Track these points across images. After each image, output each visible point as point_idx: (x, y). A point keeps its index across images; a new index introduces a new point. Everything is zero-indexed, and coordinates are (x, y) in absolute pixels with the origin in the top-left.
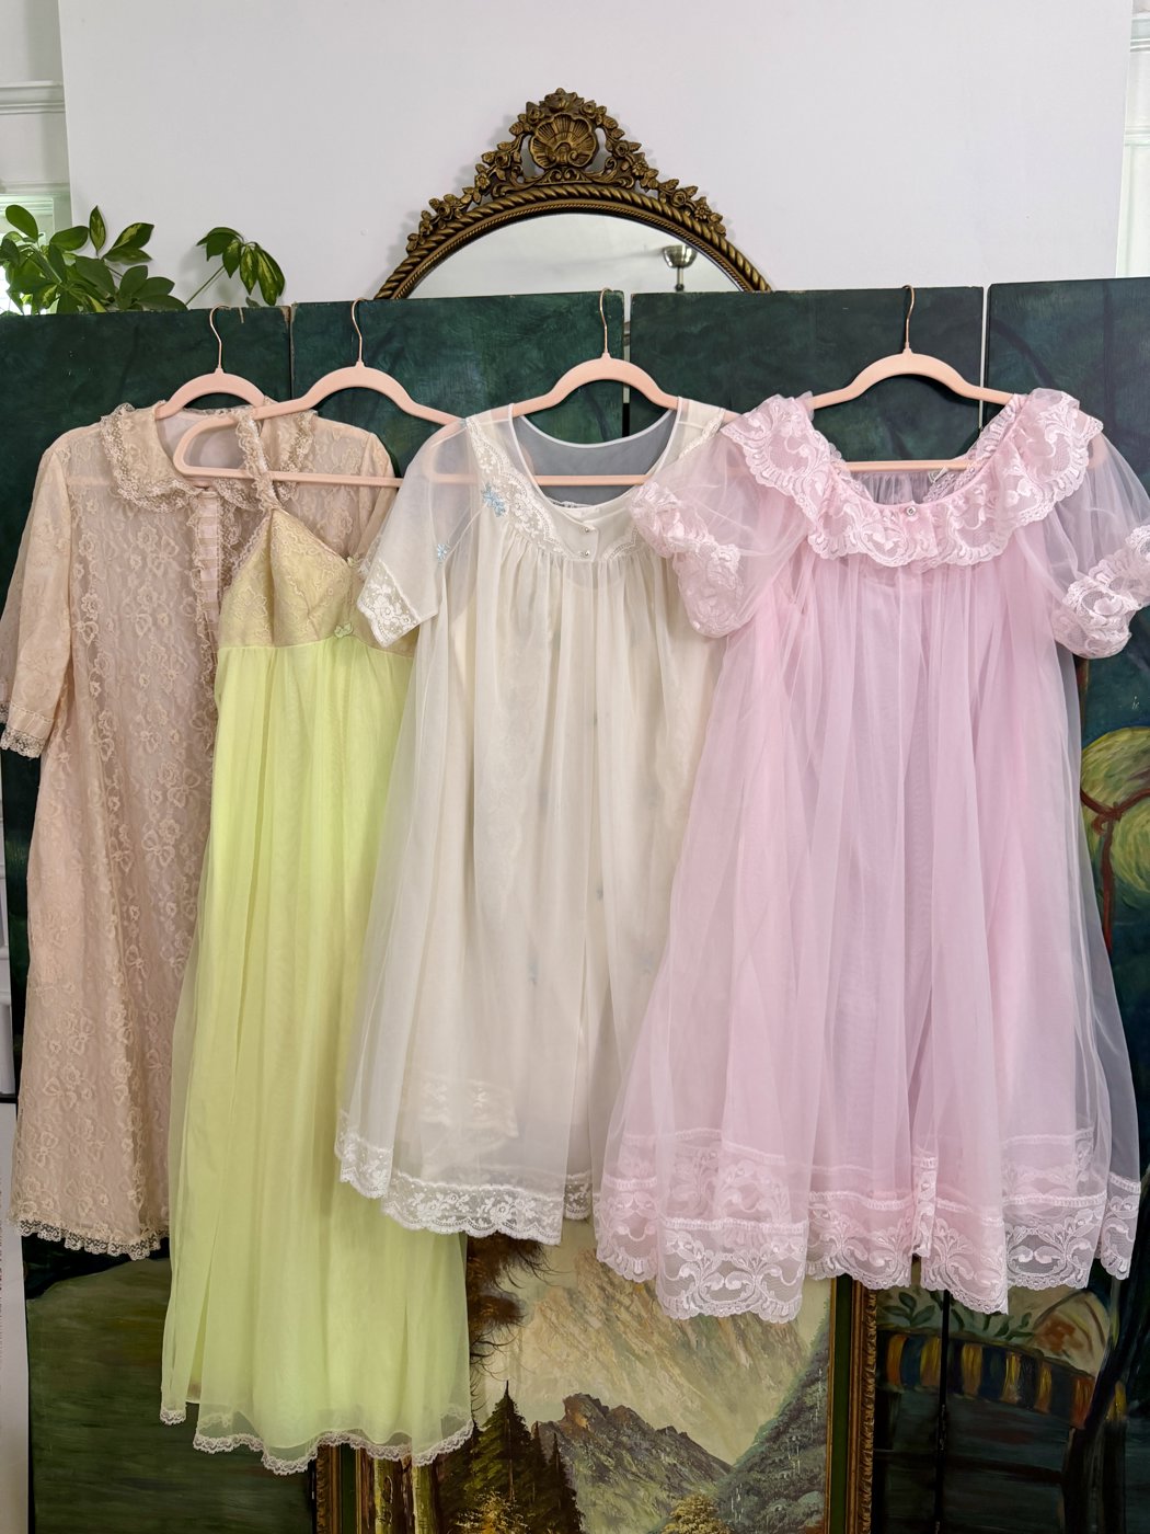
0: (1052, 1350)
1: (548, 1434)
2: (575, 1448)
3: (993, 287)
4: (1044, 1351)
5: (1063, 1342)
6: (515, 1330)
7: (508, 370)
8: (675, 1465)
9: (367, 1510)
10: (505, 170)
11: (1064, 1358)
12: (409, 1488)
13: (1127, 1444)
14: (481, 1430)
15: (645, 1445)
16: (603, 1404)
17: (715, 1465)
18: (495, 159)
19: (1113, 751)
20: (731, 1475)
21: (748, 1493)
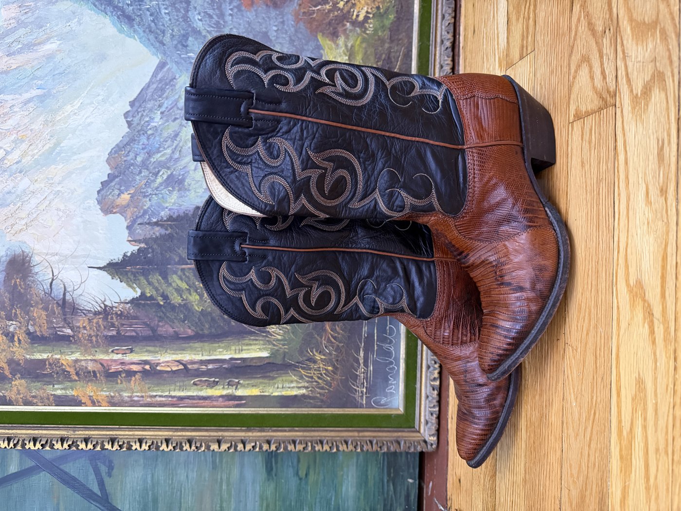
1: (139, 231)
2: (152, 206)
6: (36, 259)
8: (162, 113)
9: (227, 403)
12: (202, 362)
14: (139, 294)
15: (144, 140)
16: (106, 178)
17: (159, 76)
20: (168, 61)
21: (186, 46)
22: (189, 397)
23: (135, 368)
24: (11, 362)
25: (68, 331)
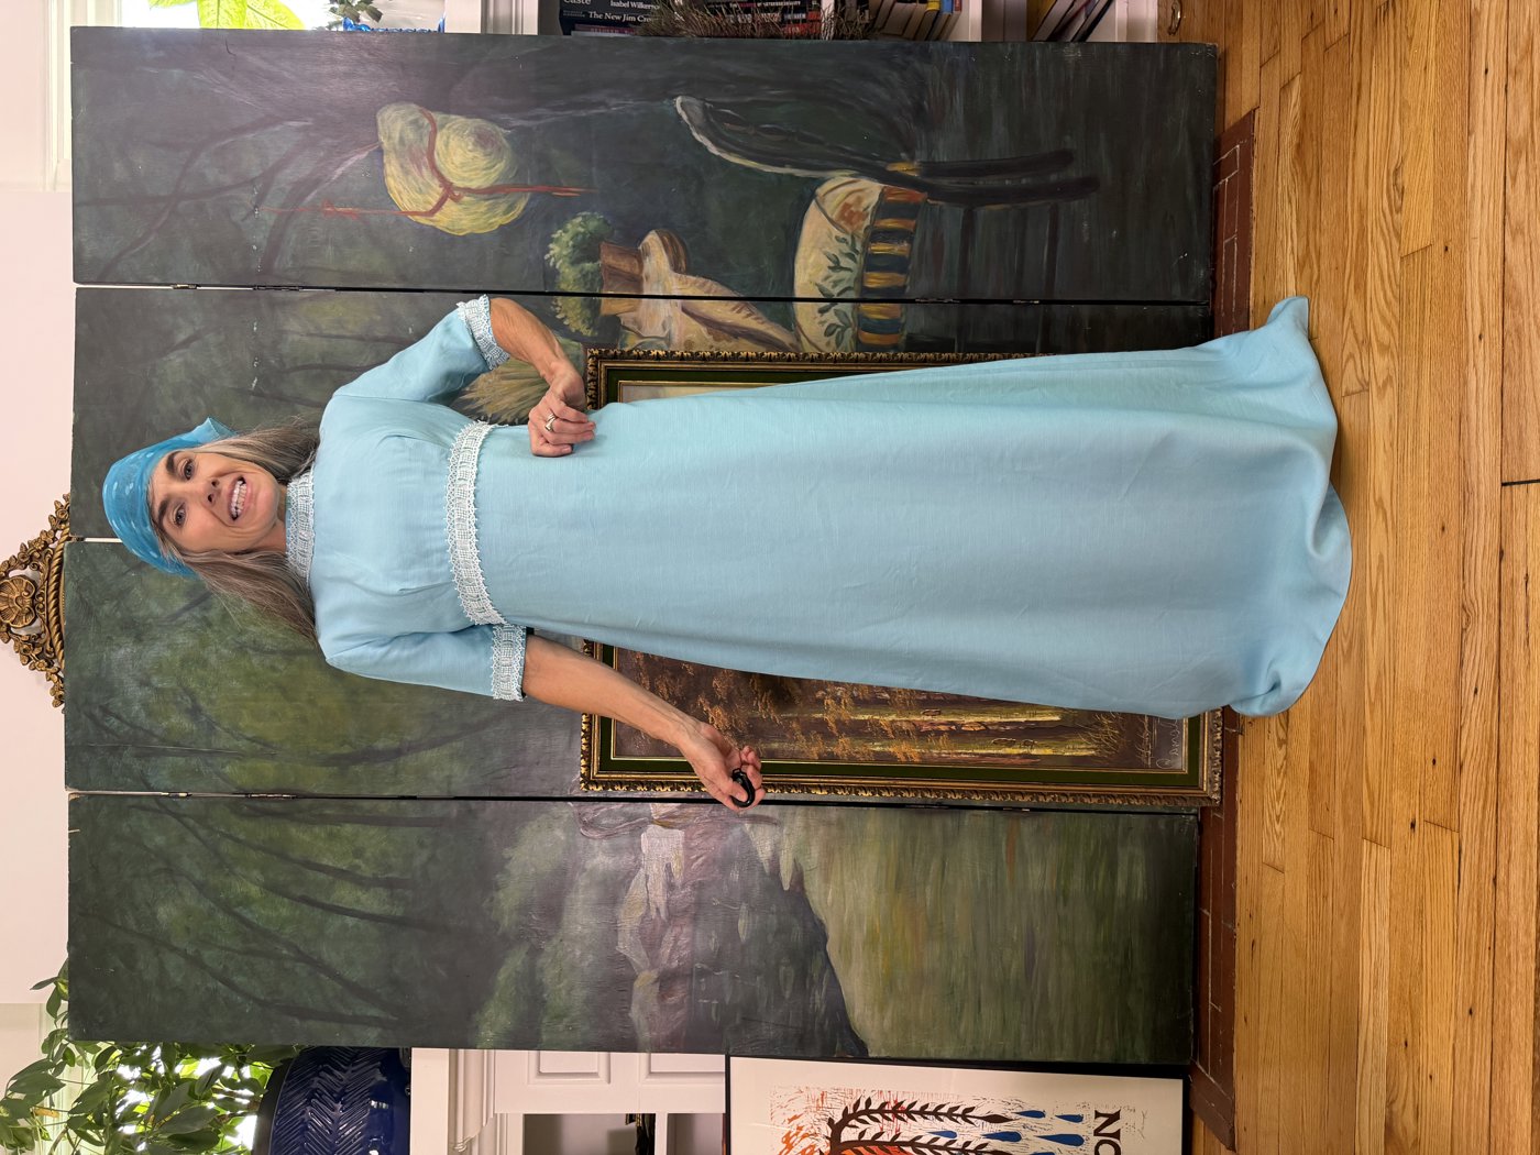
0: (864, 220)
3: (75, 280)
4: (865, 225)
5: (858, 212)
7: (118, 628)
9: (1023, 761)
10: (34, 647)
11: (870, 210)
12: (1000, 724)
13: (937, 160)
18: (26, 656)
19: (401, 188)
22: (989, 755)
23: (942, 728)
24: (838, 722)
25: (887, 695)
